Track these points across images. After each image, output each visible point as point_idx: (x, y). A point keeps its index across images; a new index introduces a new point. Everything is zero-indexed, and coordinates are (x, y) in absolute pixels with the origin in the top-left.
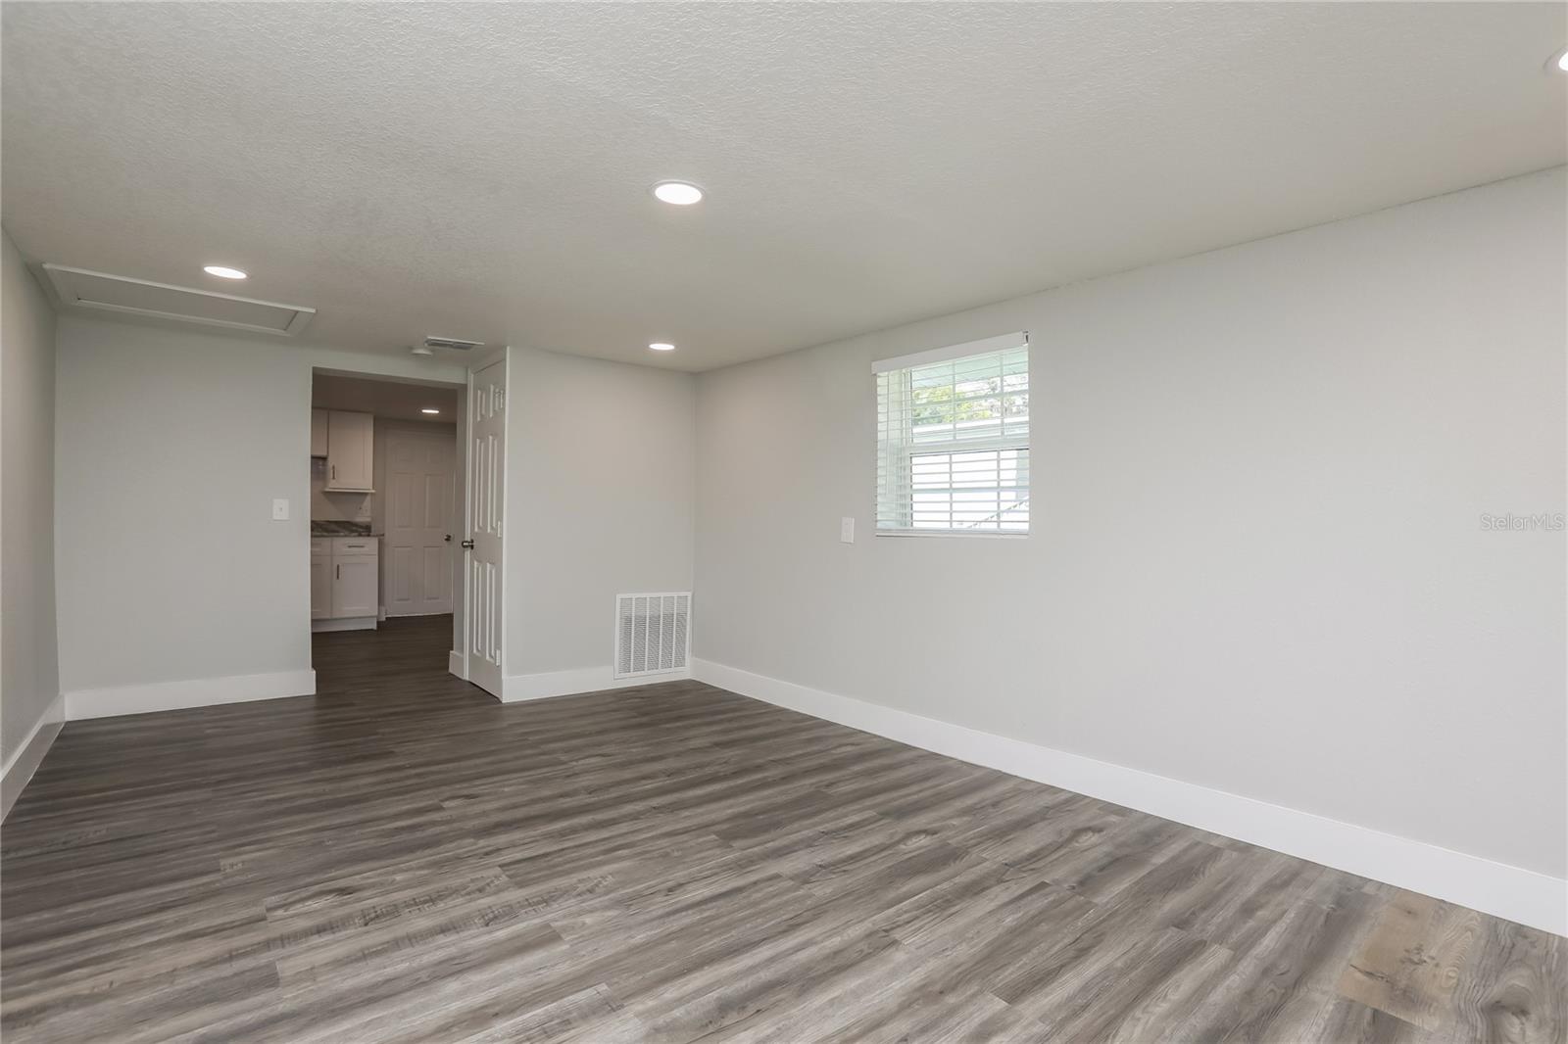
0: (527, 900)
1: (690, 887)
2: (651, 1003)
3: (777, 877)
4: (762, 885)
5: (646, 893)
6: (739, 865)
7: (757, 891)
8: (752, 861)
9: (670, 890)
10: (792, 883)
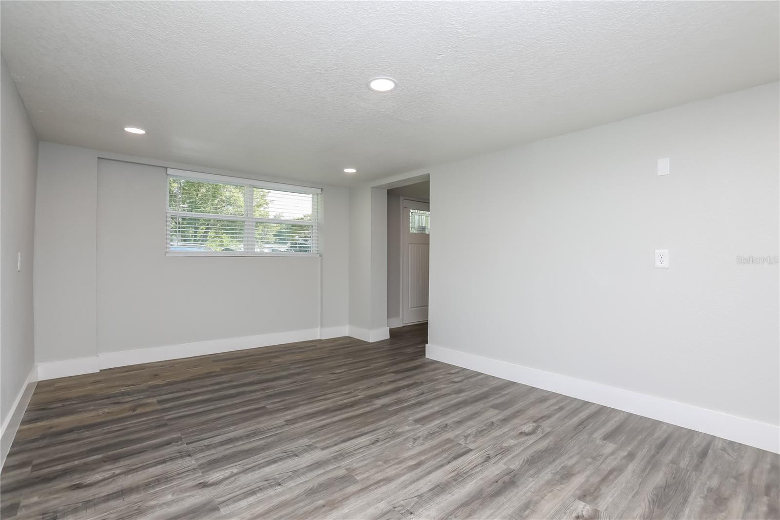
0: (440, 434)
1: (368, 443)
2: (374, 407)
3: (323, 449)
4: (332, 444)
5: (388, 440)
6: (342, 456)
7: (336, 441)
8: (335, 459)
9: (377, 441)
10: (316, 445)
